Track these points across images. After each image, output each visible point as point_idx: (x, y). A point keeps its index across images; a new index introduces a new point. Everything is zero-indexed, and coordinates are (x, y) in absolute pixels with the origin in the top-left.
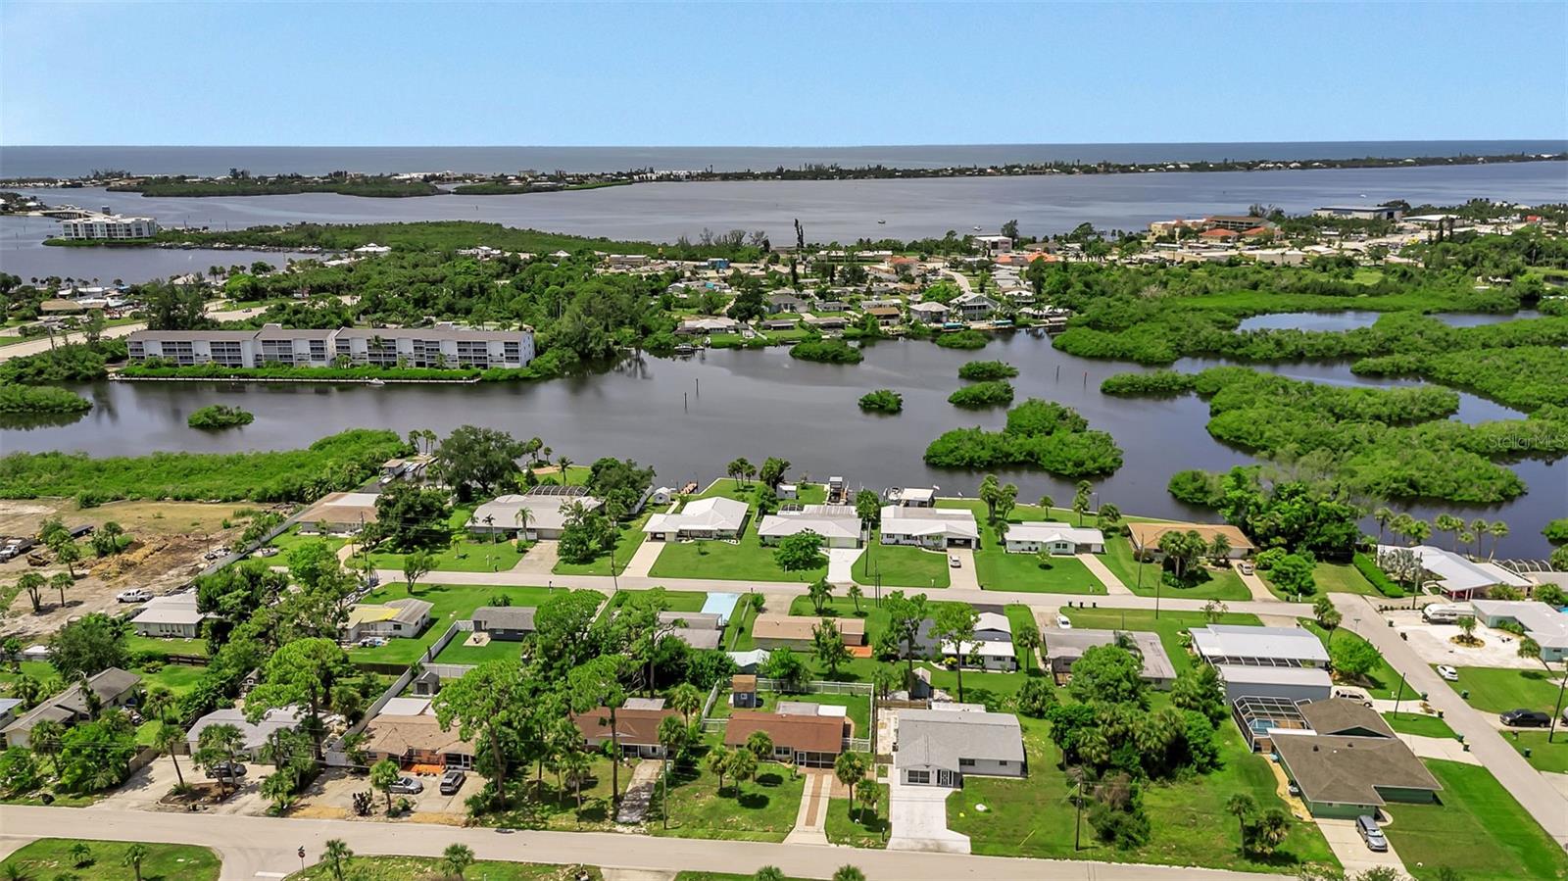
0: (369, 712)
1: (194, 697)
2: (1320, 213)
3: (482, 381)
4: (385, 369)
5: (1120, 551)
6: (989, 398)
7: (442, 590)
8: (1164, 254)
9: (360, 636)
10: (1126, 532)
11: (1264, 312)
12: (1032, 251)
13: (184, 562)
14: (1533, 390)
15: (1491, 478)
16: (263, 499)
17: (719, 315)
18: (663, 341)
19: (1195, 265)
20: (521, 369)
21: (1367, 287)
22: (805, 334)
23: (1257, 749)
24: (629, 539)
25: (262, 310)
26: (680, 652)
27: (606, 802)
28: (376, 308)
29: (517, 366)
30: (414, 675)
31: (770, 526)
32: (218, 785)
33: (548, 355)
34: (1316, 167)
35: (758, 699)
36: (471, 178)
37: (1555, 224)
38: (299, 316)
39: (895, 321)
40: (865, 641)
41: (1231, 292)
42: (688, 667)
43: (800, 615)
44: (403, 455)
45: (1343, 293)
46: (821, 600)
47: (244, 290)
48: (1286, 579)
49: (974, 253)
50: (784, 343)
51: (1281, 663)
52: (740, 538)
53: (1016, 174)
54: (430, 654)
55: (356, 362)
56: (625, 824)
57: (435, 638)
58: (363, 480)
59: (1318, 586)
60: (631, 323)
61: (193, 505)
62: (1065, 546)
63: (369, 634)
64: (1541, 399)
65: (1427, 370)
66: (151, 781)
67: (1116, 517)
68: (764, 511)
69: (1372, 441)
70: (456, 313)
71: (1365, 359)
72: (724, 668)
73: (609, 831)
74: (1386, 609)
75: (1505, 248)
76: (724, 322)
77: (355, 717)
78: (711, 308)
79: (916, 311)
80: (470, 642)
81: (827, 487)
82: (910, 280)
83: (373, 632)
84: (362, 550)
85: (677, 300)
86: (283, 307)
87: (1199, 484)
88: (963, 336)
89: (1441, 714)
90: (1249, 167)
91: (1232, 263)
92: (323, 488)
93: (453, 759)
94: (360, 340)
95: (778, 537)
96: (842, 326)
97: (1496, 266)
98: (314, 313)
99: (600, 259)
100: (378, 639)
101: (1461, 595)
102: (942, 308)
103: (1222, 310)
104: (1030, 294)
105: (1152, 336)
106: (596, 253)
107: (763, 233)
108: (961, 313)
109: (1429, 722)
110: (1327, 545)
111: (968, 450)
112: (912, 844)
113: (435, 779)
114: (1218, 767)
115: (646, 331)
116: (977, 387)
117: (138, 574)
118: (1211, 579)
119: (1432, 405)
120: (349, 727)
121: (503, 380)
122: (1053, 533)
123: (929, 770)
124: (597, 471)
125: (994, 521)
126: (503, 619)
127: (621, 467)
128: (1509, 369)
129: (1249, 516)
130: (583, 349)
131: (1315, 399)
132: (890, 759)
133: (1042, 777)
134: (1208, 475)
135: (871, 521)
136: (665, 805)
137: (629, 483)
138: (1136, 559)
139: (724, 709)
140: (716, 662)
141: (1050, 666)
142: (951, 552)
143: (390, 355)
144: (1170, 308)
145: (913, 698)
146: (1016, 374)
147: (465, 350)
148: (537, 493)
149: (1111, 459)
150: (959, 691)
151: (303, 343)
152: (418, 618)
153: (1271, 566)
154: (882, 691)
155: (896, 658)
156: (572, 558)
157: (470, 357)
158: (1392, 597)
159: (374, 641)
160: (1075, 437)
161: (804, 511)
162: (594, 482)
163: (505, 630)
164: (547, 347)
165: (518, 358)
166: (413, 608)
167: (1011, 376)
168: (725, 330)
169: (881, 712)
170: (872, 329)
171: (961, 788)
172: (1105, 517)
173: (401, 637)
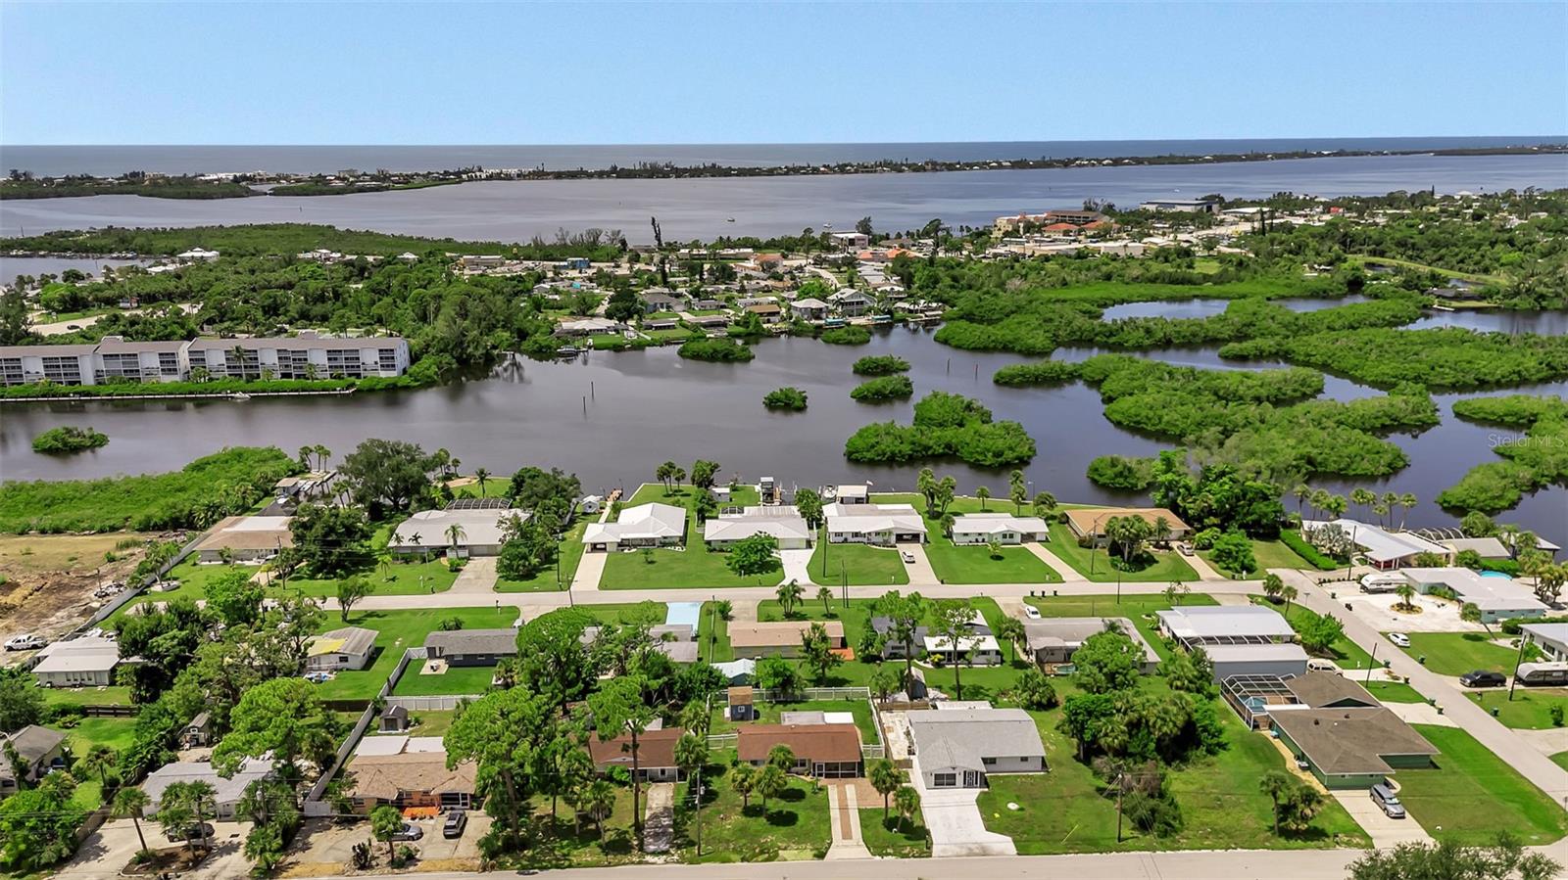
0: (340, 753)
1: (134, 752)
2: (1148, 207)
3: (358, 391)
4: (248, 381)
5: (1063, 539)
6: (891, 392)
7: (378, 616)
8: (1015, 249)
10: (1064, 520)
11: (1122, 302)
12: (889, 247)
13: (72, 602)
14: (1387, 369)
15: (1378, 453)
16: (146, 527)
17: (593, 316)
18: (542, 344)
19: (1047, 259)
20: (398, 377)
21: (1211, 276)
22: (688, 333)
23: (1256, 727)
24: (568, 552)
25: (91, 321)
27: (627, 832)
28: (220, 318)
29: (393, 374)
30: (377, 712)
31: (716, 529)
32: (187, 848)
33: (425, 362)
35: (756, 711)
36: (287, 178)
37: (1355, 214)
38: (137, 327)
39: (776, 319)
40: (844, 644)
41: (1087, 283)
42: (676, 683)
43: (773, 620)
44: (294, 474)
45: (1190, 281)
46: (789, 605)
47: (62, 300)
48: (1228, 558)
49: (834, 249)
50: (668, 343)
51: (1253, 640)
52: (685, 545)
53: (848, 172)
54: (388, 686)
55: (213, 375)
56: (653, 853)
57: (388, 666)
58: (257, 502)
59: (1257, 565)
60: (503, 326)
61: (62, 538)
62: (1011, 536)
64: (1396, 377)
65: (1287, 352)
66: (104, 850)
67: (1052, 506)
68: (702, 515)
69: (1262, 421)
70: (311, 320)
71: (1230, 344)
72: (714, 681)
73: (640, 863)
74: (1325, 581)
75: (1322, 236)
76: (602, 323)
77: (326, 761)
78: (585, 309)
79: (796, 308)
80: (426, 670)
81: (758, 488)
82: (779, 278)
83: (315, 666)
84: (277, 577)
85: (547, 302)
86: (115, 319)
87: (1120, 468)
88: (848, 332)
89: (1407, 680)
90: (1066, 164)
91: (1081, 255)
92: (216, 513)
93: (449, 799)
94: (216, 350)
95: (725, 541)
96: (724, 325)
97: (1318, 254)
98: (153, 324)
99: (452, 260)
100: (324, 674)
101: (1388, 565)
102: (822, 305)
103: (1085, 300)
104: (902, 289)
105: (1029, 328)
106: (448, 254)
107: (619, 232)
108: (840, 309)
109: (1398, 688)
110: (1257, 523)
111: (888, 445)
112: (957, 850)
113: (432, 822)
114: (1223, 746)
115: (523, 335)
116: (878, 382)
117: (20, 617)
118: (1157, 562)
119: (1302, 385)
120: (322, 772)
121: (381, 390)
122: (998, 523)
123: (956, 772)
124: (519, 483)
125: (934, 515)
126: (459, 643)
127: (546, 476)
128: (1360, 349)
129: (1180, 498)
130: (461, 354)
131: (1199, 384)
132: (908, 764)
133: (1062, 770)
134: (1127, 460)
135: (815, 520)
136: (691, 830)
137: (557, 493)
138: (1081, 546)
139: (722, 723)
140: (705, 676)
141: (1033, 658)
142: (902, 547)
143: (251, 367)
144: (1037, 300)
145: (912, 698)
146: (910, 367)
147: (336, 359)
148: (458, 507)
149: (1026, 448)
150: (952, 689)
151: (149, 356)
152: (365, 650)
153: (1211, 546)
154: (878, 694)
155: (880, 659)
156: (513, 574)
157: (342, 367)
158: (1327, 570)
159: (319, 676)
160: (986, 428)
161: (745, 514)
162: (517, 494)
163: (464, 655)
164: (423, 353)
165: (393, 366)
166: (357, 638)
167: (905, 370)
168: (605, 331)
169: (885, 715)
170: (755, 326)
171: (988, 787)
172: (1043, 505)
173: (348, 669)
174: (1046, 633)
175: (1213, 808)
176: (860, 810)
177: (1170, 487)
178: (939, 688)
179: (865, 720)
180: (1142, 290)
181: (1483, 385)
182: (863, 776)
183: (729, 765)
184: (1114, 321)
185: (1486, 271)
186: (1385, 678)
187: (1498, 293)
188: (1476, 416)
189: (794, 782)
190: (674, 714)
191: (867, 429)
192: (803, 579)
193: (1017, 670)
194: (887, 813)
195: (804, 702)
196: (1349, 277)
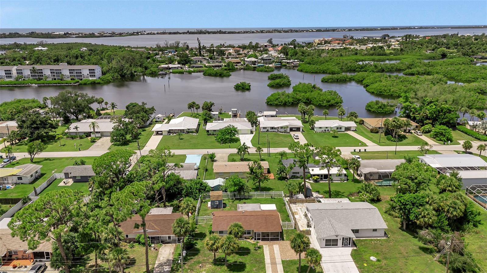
3: (80, 84)
4: (38, 81)
5: (363, 130)
6: (283, 84)
7: (50, 160)
8: (322, 48)
10: (362, 122)
12: (278, 47)
17: (173, 64)
18: (154, 71)
19: (333, 50)
20: (96, 80)
21: (392, 53)
22: (207, 69)
24: (145, 135)
26: (179, 181)
29: (94, 78)
31: (210, 126)
33: (107, 75)
35: (224, 204)
36: (82, 34)
39: (239, 64)
40: (269, 172)
41: (349, 55)
42: (183, 189)
43: (235, 161)
45: (385, 55)
46: (243, 155)
48: (440, 136)
49: (260, 48)
50: (200, 72)
52: (197, 133)
53: (264, 33)
54: (35, 191)
55: (25, 78)
59: (453, 139)
60: (140, 66)
62: (341, 128)
63: (3, 184)
67: (356, 117)
68: (206, 121)
71: (407, 70)
72: (203, 189)
76: (176, 66)
79: (247, 61)
81: (230, 113)
82: (241, 55)
83: (6, 182)
84: (10, 145)
85: (158, 60)
87: (380, 105)
88: (265, 68)
90: (334, 30)
91: (344, 48)
93: (39, 255)
94: (28, 70)
95: (215, 131)
96: (221, 66)
103: (350, 59)
104: (284, 56)
105: (332, 66)
108: (262, 62)
110: (449, 122)
111: (283, 99)
115: (146, 68)
116: (278, 81)
118: (407, 138)
121: (89, 84)
122: (333, 123)
123: (338, 238)
124: (128, 109)
125: (304, 122)
126: (81, 171)
129: (412, 113)
130: (122, 74)
132: (309, 232)
134: (382, 103)
135: (254, 122)
137: (143, 112)
138: (371, 132)
139: (206, 210)
140: (198, 186)
141: (363, 178)
142: (292, 133)
143: (40, 76)
144: (333, 59)
145: (306, 197)
146: (289, 77)
147: (72, 73)
148: (102, 118)
149: (339, 99)
150: (326, 192)
152: (33, 173)
154: (288, 195)
155: (288, 179)
156: (118, 143)
159: (6, 187)
160: (322, 93)
161: (224, 120)
164: (107, 72)
165: (95, 76)
166: (30, 168)
167: (287, 78)
168: (178, 68)
169: (292, 206)
170: (232, 66)
171: (356, 247)
172: (353, 116)
173: (22, 184)
174: (369, 166)
176: (283, 261)
178: (318, 192)
179: (281, 208)
180: (368, 58)
182: (283, 239)
183: (208, 234)
189: (243, 243)
191: (274, 94)
193: (356, 184)
194: (300, 264)
195: (249, 199)
196: (441, 53)
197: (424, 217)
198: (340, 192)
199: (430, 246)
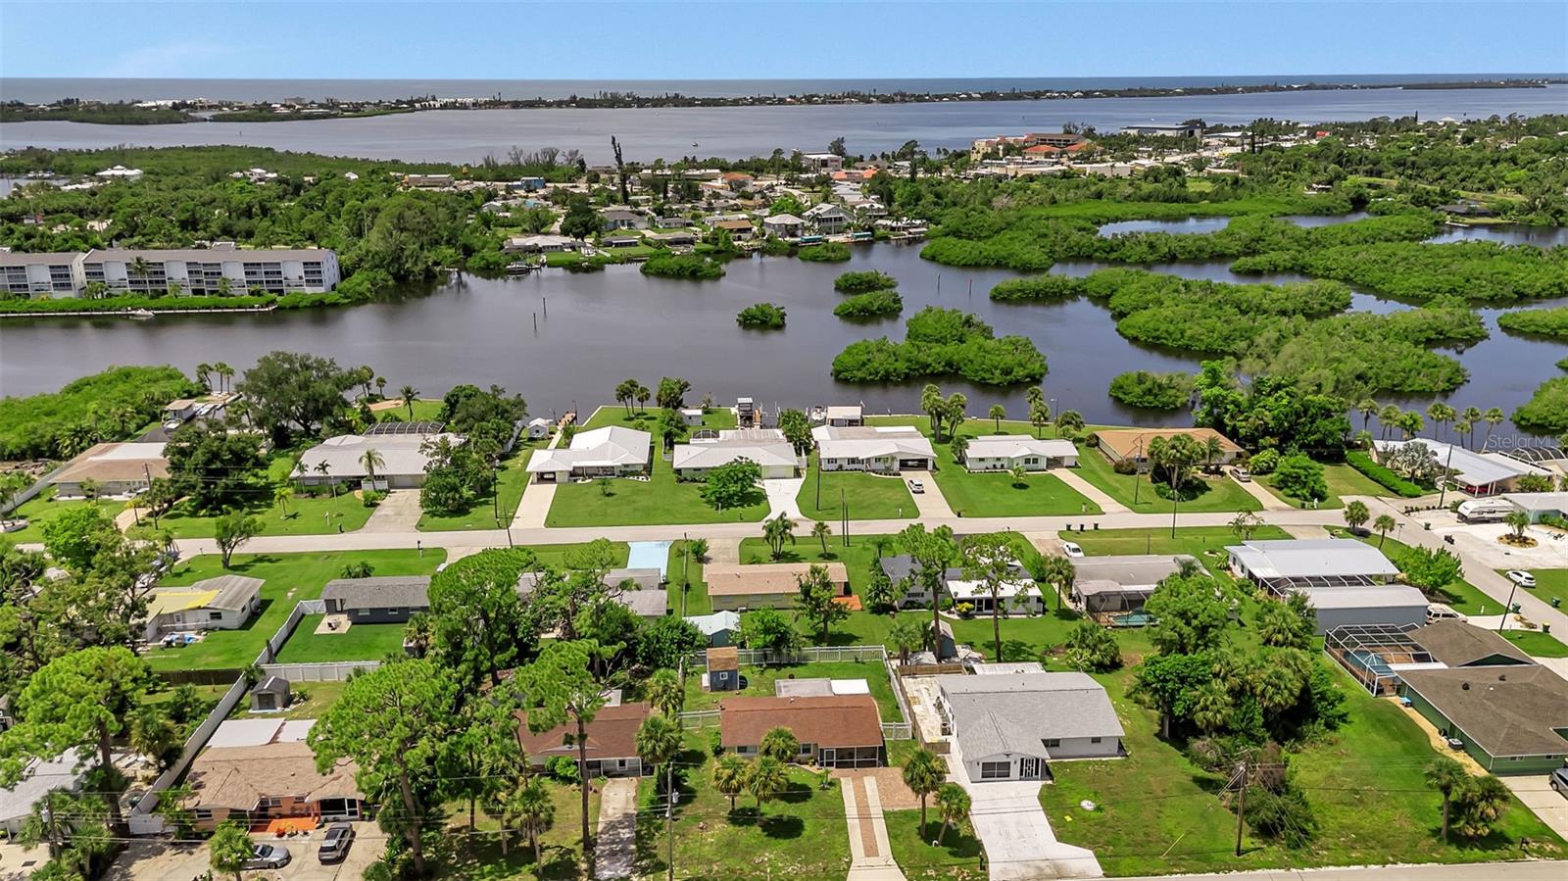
0: (190, 744)
2: (1129, 131)
3: (278, 308)
4: (152, 298)
5: (1096, 465)
6: (879, 309)
7: (270, 561)
8: (997, 171)
9: (160, 632)
10: (1094, 441)
11: (1116, 220)
12: (864, 169)
14: (1417, 281)
15: (1435, 367)
17: (547, 234)
18: (491, 260)
19: (1031, 178)
20: (326, 294)
21: (1207, 194)
22: (651, 250)
24: (509, 482)
26: (627, 622)
27: (571, 851)
28: (129, 232)
29: (320, 290)
30: (251, 684)
31: (687, 455)
33: (357, 277)
34: (1097, 96)
35: (742, 678)
37: (1340, 139)
38: (33, 240)
39: (748, 236)
40: (847, 592)
41: (1077, 201)
42: (639, 643)
43: (759, 562)
44: (191, 396)
45: (1186, 200)
46: (778, 543)
48: (1295, 483)
49: (807, 170)
50: (630, 260)
52: (649, 474)
53: (816, 103)
54: (270, 650)
55: (114, 291)
57: (272, 627)
58: (139, 427)
59: (1328, 491)
60: (448, 242)
63: (174, 629)
64: (1429, 290)
65: (1303, 267)
67: (1078, 427)
68: (670, 440)
70: (234, 237)
71: (1243, 259)
72: (688, 640)
74: (1412, 510)
75: (1315, 156)
76: (558, 240)
77: (169, 755)
78: (539, 225)
79: (769, 225)
80: (322, 629)
81: (734, 410)
82: (749, 197)
83: (179, 625)
84: (150, 515)
85: (497, 219)
86: (12, 231)
87: (1148, 384)
88: (826, 248)
90: (1037, 96)
91: (1065, 175)
92: (84, 439)
93: (331, 807)
94: (117, 264)
95: (699, 469)
96: (691, 242)
97: (1314, 173)
98: (52, 238)
99: (398, 178)
100: (188, 635)
101: (1484, 490)
102: (798, 221)
103: (1077, 217)
104: (882, 207)
105: (1023, 244)
106: (392, 174)
107: (577, 152)
108: (816, 226)
109: (1537, 639)
110: (1321, 443)
111: (880, 363)
112: (1022, 871)
113: (307, 840)
114: (1344, 718)
115: (468, 251)
116: (864, 298)
118: (1209, 489)
119: (1329, 299)
120: (161, 770)
121: (305, 307)
122: (1017, 446)
123: (1011, 760)
124: (452, 403)
125: (940, 439)
126: (365, 594)
127: (485, 395)
128: (1385, 262)
129: (1227, 416)
130: (399, 271)
131: (1220, 296)
132: (944, 747)
133: (1145, 752)
134: (1156, 376)
135: (803, 445)
136: (660, 845)
137: (497, 414)
138: (1118, 472)
139: (698, 695)
140: (677, 634)
141: (1082, 606)
142: (907, 475)
143: (157, 282)
144: (1028, 216)
145: (940, 658)
146: (897, 284)
147: (254, 273)
148: (379, 432)
149: (1038, 365)
150: (988, 646)
151: (38, 269)
152: (245, 602)
153: (1269, 470)
154: (897, 653)
155: (895, 610)
156: (441, 509)
157: (261, 282)
158: (1410, 496)
159: (183, 638)
160: (990, 344)
161: (721, 438)
162: (451, 415)
163: (371, 610)
164: (354, 269)
165: (321, 281)
166: (235, 588)
167: (891, 287)
168: (560, 248)
169: (907, 682)
170: (725, 244)
171: (1052, 779)
172: (1069, 425)
173: (221, 629)
174: (1098, 576)
175: (1351, 804)
176: (886, 815)
177: (1215, 402)
178: (971, 645)
179: (881, 689)
180: (1135, 208)
181: (1522, 298)
182: (886, 764)
183: (709, 752)
184: (1115, 235)
185: (1491, 189)
186: (1517, 626)
187: (1512, 208)
188: (1527, 330)
189: (797, 774)
190: (638, 684)
191: (856, 346)
192: (793, 513)
193: (1065, 622)
194: (924, 819)
195: (802, 664)
196: (1352, 195)
197: (1205, 708)
198: (1024, 645)
199: (1219, 776)
